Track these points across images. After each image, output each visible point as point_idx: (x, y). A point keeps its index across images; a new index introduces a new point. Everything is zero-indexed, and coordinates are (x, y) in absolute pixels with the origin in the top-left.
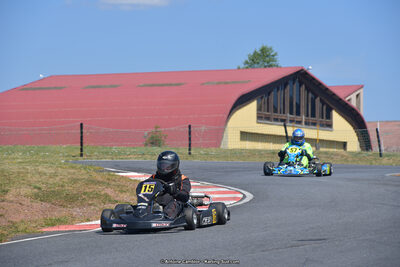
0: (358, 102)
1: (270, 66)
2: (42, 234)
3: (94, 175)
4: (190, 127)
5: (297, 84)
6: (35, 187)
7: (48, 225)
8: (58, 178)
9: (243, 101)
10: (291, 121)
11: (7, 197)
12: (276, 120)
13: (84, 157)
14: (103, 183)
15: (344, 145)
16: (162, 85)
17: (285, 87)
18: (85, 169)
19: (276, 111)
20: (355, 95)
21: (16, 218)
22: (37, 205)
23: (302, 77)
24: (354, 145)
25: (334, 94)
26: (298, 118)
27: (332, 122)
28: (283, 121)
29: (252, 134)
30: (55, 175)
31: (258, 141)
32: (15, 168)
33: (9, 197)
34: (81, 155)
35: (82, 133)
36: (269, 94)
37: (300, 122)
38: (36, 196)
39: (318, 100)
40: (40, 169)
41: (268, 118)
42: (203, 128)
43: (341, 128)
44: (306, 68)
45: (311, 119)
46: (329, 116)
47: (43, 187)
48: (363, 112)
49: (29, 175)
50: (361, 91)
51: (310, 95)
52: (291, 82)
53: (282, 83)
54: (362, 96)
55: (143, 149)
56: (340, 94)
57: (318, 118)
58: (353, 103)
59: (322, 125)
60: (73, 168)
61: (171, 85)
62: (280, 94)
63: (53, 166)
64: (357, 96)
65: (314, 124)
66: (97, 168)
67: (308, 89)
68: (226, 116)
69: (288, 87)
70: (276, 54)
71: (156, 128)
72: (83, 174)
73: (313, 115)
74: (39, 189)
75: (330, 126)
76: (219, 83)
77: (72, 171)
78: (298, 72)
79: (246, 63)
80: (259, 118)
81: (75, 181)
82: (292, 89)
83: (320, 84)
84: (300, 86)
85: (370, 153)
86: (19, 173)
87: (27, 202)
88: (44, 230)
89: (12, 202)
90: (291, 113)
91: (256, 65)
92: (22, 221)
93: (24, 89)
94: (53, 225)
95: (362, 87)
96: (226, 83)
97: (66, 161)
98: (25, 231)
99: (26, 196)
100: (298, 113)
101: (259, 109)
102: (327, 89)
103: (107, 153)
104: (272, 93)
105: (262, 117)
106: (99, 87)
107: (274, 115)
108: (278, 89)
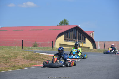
0: (93, 36)
1: (67, 25)
5: (76, 30)
9: (60, 35)
10: (74, 41)
12: (70, 40)
15: (89, 48)
16: (37, 30)
19: (69, 38)
25: (86, 33)
27: (85, 42)
28: (72, 41)
36: (68, 33)
39: (81, 35)
41: (67, 40)
42: (49, 43)
43: (88, 43)
44: (78, 26)
45: (80, 41)
46: (85, 40)
48: (94, 38)
50: (94, 32)
51: (79, 34)
52: (74, 30)
53: (71, 30)
54: (94, 34)
56: (88, 33)
58: (91, 36)
61: (39, 30)
67: (79, 32)
68: (55, 39)
70: (68, 22)
73: (80, 39)
76: (53, 30)
78: (76, 27)
82: (74, 32)
83: (82, 30)
84: (77, 31)
90: (74, 39)
91: (63, 25)
95: (94, 31)
96: (56, 30)
100: (76, 39)
101: (65, 37)
102: (84, 32)
104: (69, 33)
105: (66, 40)
106: (18, 30)
107: (69, 39)
108: (70, 32)
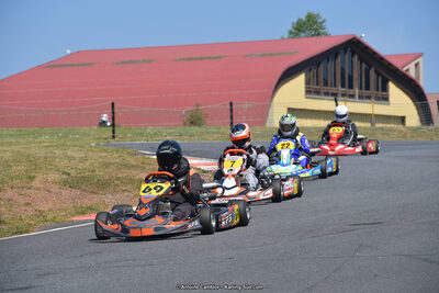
0: (417, 72)
1: (319, 34)
2: (73, 223)
3: (128, 158)
4: (231, 104)
5: (349, 54)
6: (64, 173)
7: (79, 214)
8: (88, 163)
9: (289, 74)
10: (343, 95)
11: (33, 184)
12: (327, 94)
13: (117, 139)
14: (137, 167)
15: (402, 120)
16: (201, 59)
17: (336, 57)
18: (118, 152)
19: (326, 84)
20: (414, 63)
21: (44, 207)
22: (66, 192)
23: (355, 46)
24: (413, 119)
25: (390, 64)
26: (351, 92)
27: (388, 96)
28: (335, 95)
29: (300, 110)
30: (85, 159)
31: (307, 118)
32: (42, 153)
33: (36, 183)
34: (114, 137)
35: (113, 113)
36: (318, 66)
37: (352, 96)
38: (65, 183)
39: (372, 72)
40: (69, 153)
41: (318, 93)
42: (247, 105)
43: (399, 101)
44: (358, 36)
45: (365, 92)
46: (385, 89)
47: (73, 172)
48: (422, 83)
49: (57, 160)
50: (420, 60)
51: (364, 66)
52: (342, 52)
53: (332, 53)
54: (421, 65)
55: (181, 129)
56: (397, 64)
57: (372, 91)
58: (412, 74)
59: (378, 99)
60: (105, 151)
61: (209, 58)
62: (330, 66)
63: (84, 150)
64: (416, 65)
65: (369, 97)
66: (130, 150)
67: (361, 60)
68: (271, 91)
69: (339, 57)
70: (324, 21)
71: (197, 105)
72: (114, 158)
73: (368, 88)
74: (69, 174)
75: (386, 99)
76: (263, 55)
77: (103, 154)
78: (350, 41)
79: (291, 33)
80: (308, 92)
81: (106, 165)
82: (344, 60)
83: (374, 53)
84: (353, 55)
85: (431, 127)
86: (46, 158)
87: (55, 189)
88: (74, 219)
89: (38, 189)
90: (343, 86)
91: (303, 35)
92: (50, 210)
93: (50, 66)
94: (83, 213)
95: (421, 55)
96: (271, 55)
97: (98, 144)
98: (53, 220)
99: (54, 183)
100: (351, 86)
101: (308, 82)
102: (382, 58)
103: (142, 135)
104: (322, 65)
105: (310, 92)
106: (131, 62)
107: (325, 89)
108: (328, 60)
